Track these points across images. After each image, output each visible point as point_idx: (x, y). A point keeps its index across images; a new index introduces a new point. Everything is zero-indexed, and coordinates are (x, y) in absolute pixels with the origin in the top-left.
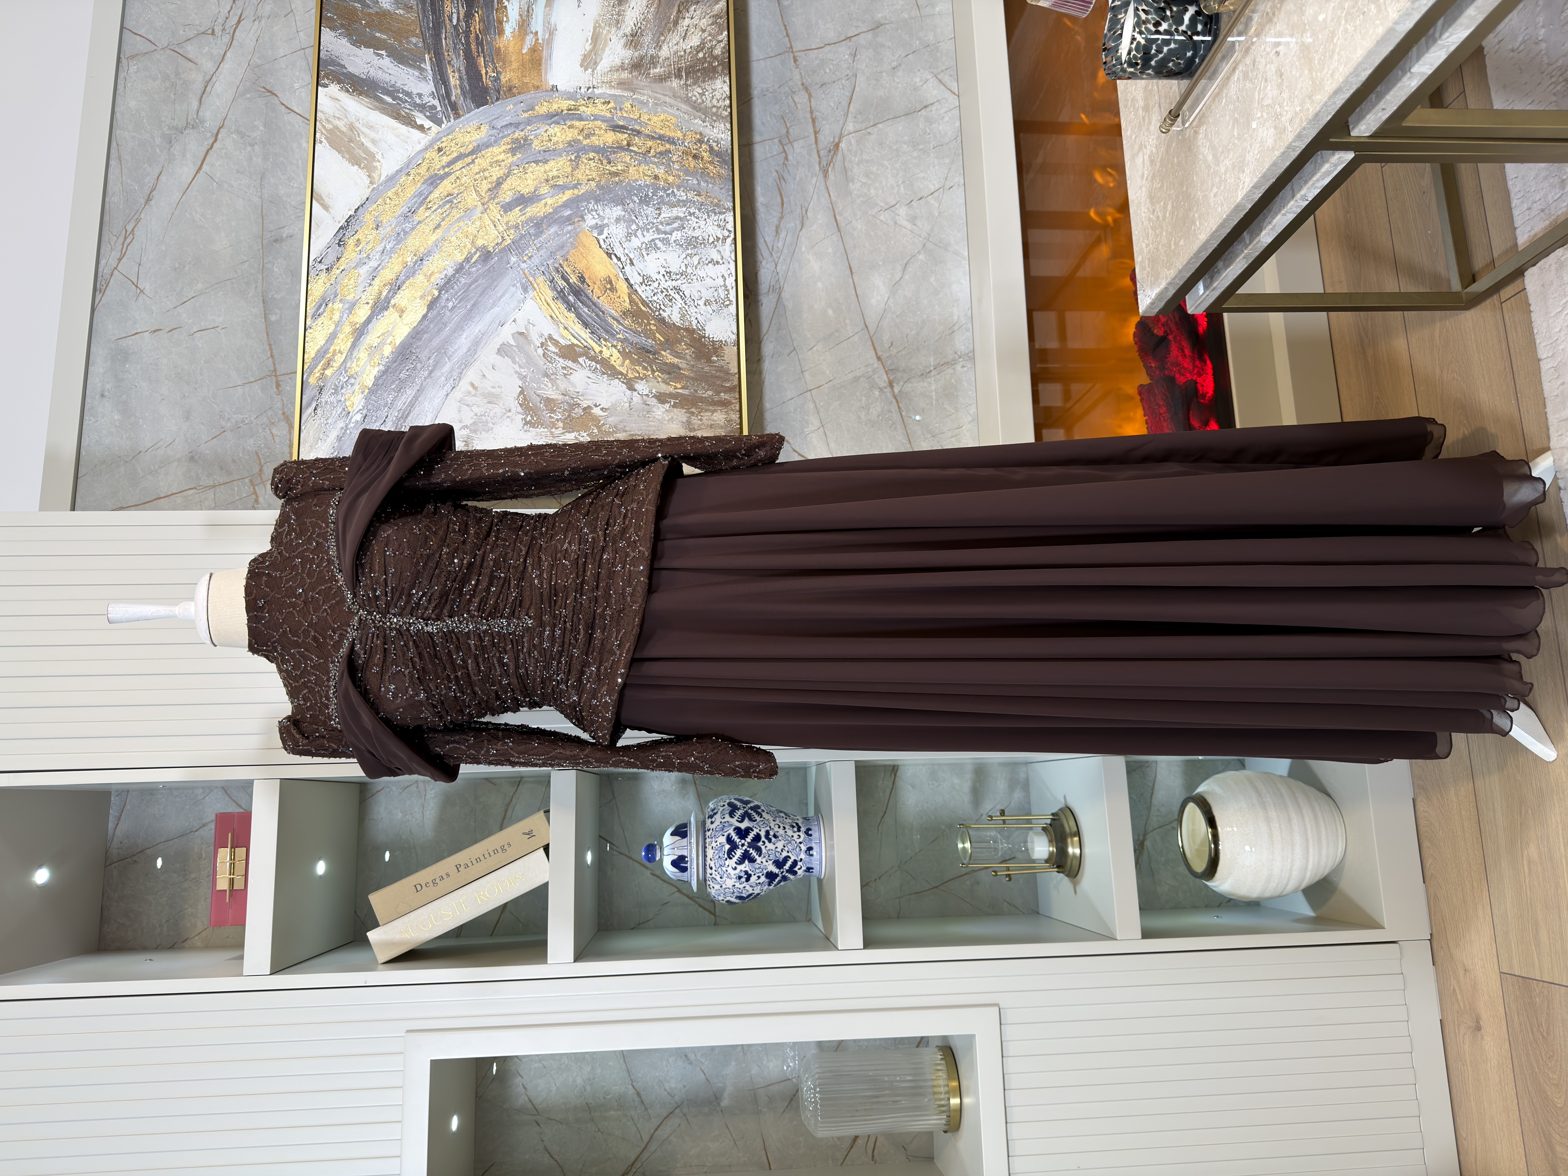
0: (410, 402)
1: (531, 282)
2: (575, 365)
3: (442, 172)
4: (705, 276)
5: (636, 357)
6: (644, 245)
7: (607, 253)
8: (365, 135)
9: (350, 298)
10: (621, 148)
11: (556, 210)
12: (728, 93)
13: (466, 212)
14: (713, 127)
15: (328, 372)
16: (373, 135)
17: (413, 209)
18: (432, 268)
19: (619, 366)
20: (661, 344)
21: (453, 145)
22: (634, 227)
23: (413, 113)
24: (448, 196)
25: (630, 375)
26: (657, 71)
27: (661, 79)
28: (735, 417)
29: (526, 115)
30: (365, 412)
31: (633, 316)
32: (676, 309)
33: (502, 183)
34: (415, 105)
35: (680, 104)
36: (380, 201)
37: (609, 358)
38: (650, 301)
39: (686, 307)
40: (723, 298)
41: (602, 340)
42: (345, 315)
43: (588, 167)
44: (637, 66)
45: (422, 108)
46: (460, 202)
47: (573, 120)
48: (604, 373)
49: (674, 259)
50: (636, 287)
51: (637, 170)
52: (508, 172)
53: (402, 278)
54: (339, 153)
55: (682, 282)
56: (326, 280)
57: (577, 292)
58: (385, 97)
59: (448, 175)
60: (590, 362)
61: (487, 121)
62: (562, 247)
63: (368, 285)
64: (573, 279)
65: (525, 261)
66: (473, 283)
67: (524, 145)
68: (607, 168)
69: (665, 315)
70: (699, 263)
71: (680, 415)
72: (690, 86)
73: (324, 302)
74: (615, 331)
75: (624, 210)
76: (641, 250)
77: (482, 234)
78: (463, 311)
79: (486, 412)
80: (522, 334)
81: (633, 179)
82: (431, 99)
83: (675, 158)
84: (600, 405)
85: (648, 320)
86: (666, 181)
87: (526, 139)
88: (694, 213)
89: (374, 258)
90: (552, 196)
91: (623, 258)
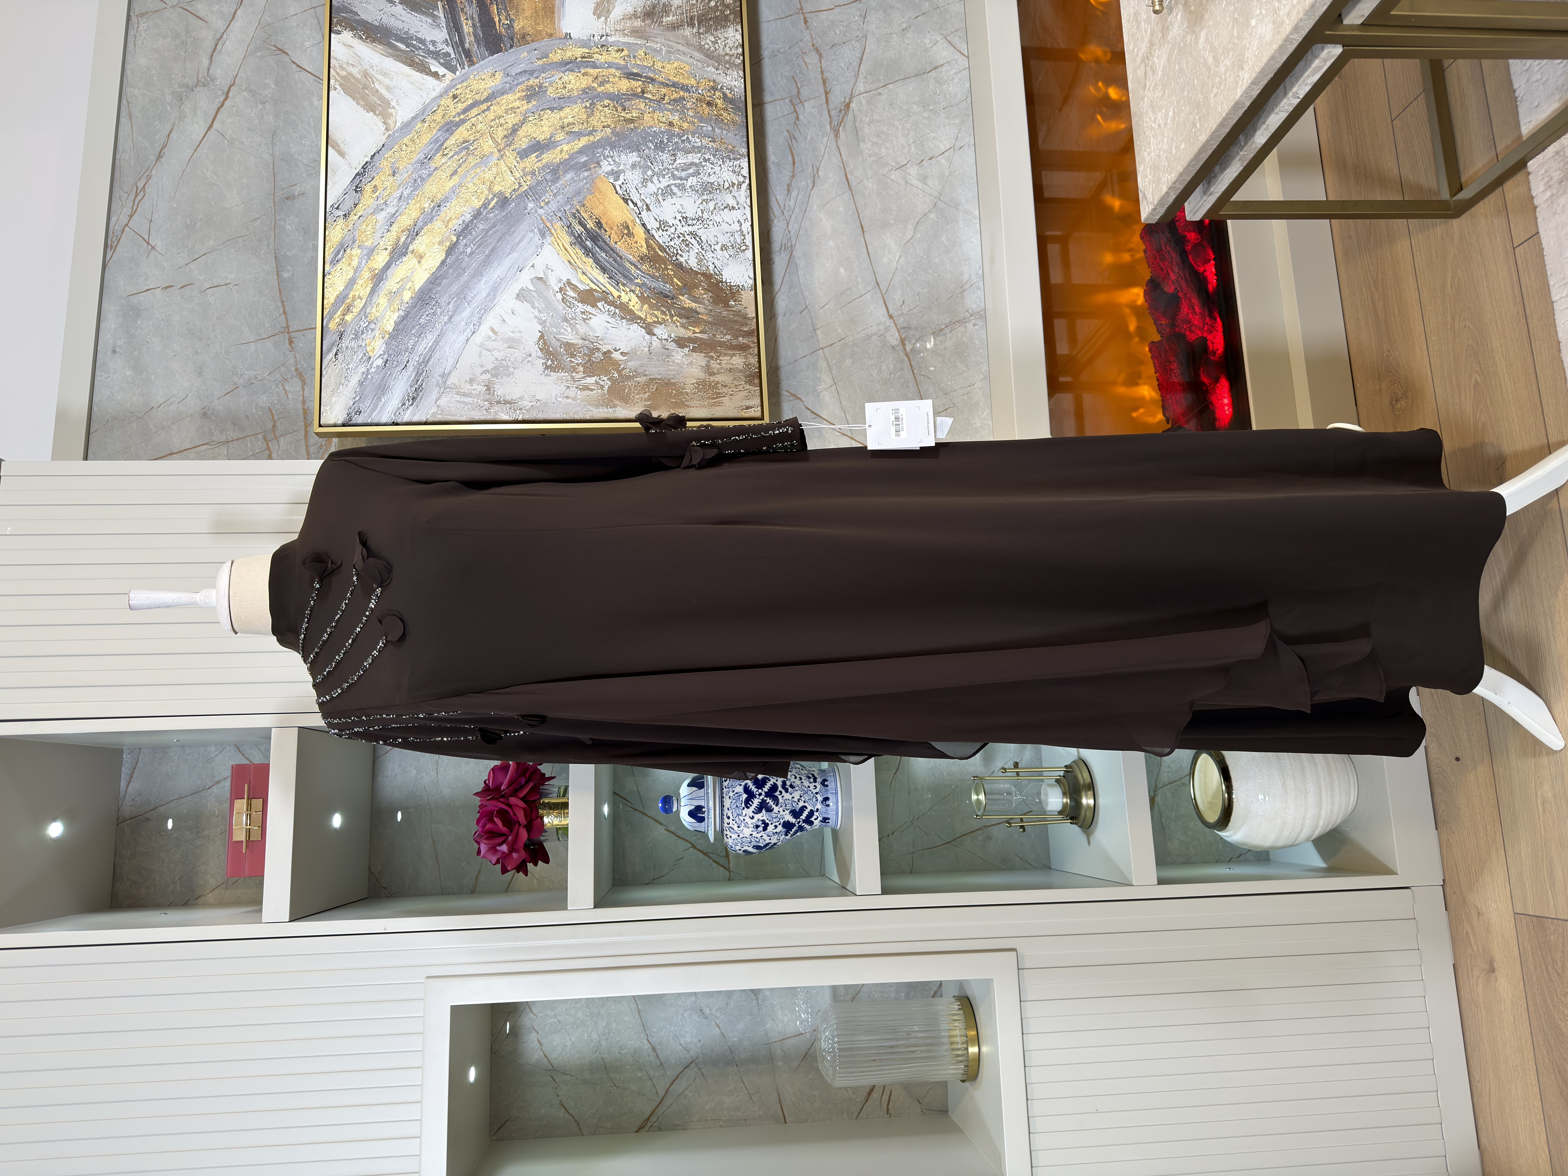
0: (431, 347)
1: (548, 228)
2: (594, 309)
3: (457, 119)
4: (721, 221)
5: (654, 302)
6: (660, 191)
7: (623, 199)
8: (380, 82)
9: (368, 244)
10: (635, 95)
11: (572, 157)
12: (740, 41)
13: (482, 158)
14: (726, 75)
15: (348, 318)
16: (387, 81)
17: (429, 156)
18: (450, 214)
19: (638, 310)
20: (679, 289)
21: (468, 92)
22: (650, 173)
23: (427, 60)
24: (464, 143)
25: (649, 320)
26: (669, 19)
27: (674, 27)
28: (754, 361)
29: (541, 62)
30: (386, 356)
31: (651, 261)
32: (693, 254)
33: (518, 130)
34: (430, 53)
35: (693, 52)
36: (396, 148)
37: (628, 303)
38: (668, 246)
39: (703, 252)
40: (739, 242)
41: (620, 285)
42: (364, 261)
43: (603, 114)
44: (650, 14)
45: (436, 55)
46: (476, 149)
47: (587, 67)
48: (623, 318)
49: (690, 205)
50: (653, 232)
51: (651, 117)
52: (524, 119)
53: (420, 224)
54: (354, 100)
55: (699, 227)
56: (344, 227)
57: (595, 238)
58: (399, 44)
59: (463, 121)
60: (609, 307)
61: (501, 68)
62: (578, 193)
63: (386, 231)
64: (590, 225)
65: (542, 207)
66: (490, 229)
67: (539, 92)
68: (622, 115)
69: (682, 260)
70: (715, 208)
71: (699, 359)
72: (703, 34)
73: (343, 248)
74: (633, 276)
75: (639, 156)
76: (657, 195)
77: (499, 180)
78: (482, 257)
79: (507, 357)
80: (540, 279)
81: (648, 125)
82: (444, 46)
83: (689, 105)
84: (619, 349)
85: (666, 266)
86: (680, 127)
87: (540, 87)
88: (709, 159)
89: (392, 204)
90: (568, 143)
91: (639, 204)
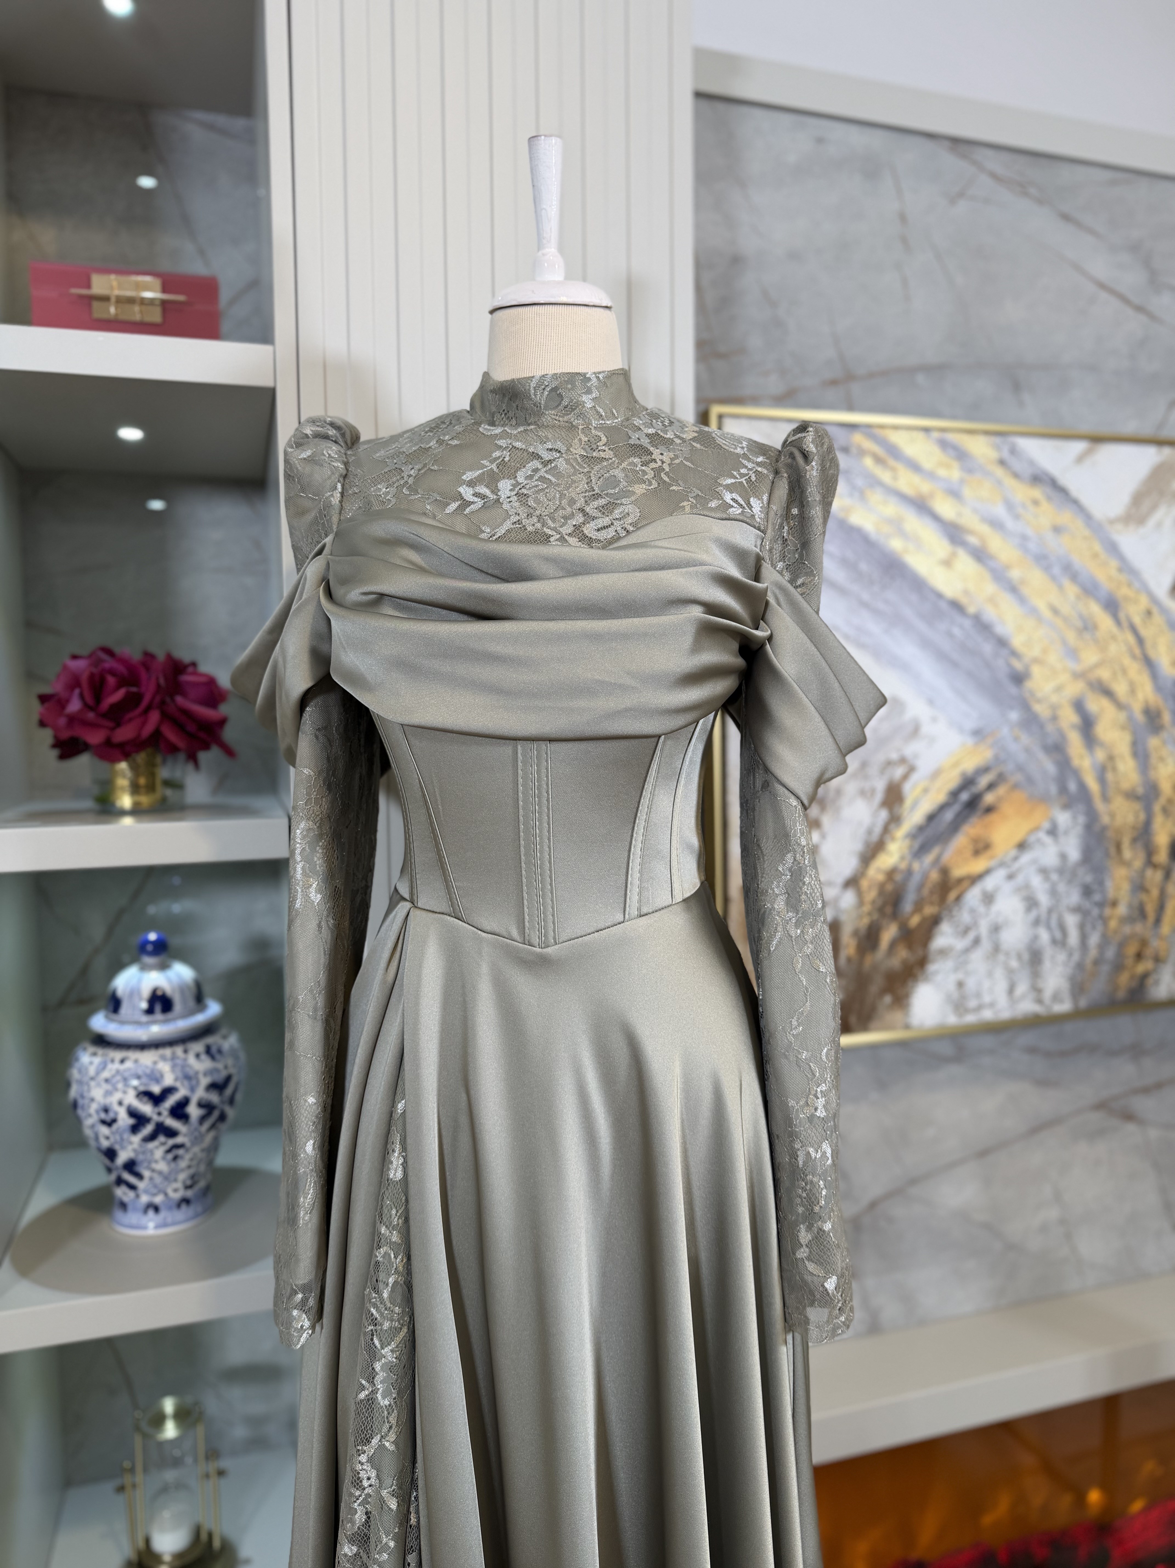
1: (985, 740)
2: (878, 805)
3: (1122, 615)
5: (888, 889)
6: (1032, 892)
7: (1022, 843)
9: (967, 492)
10: (1150, 855)
11: (1075, 772)
13: (1073, 649)
15: (868, 462)
17: (1076, 578)
18: (1003, 606)
19: (876, 867)
20: (906, 923)
22: (1054, 877)
24: (1093, 625)
25: (864, 884)
31: (941, 883)
32: (951, 941)
33: (1108, 697)
36: (1087, 532)
37: (886, 851)
38: (961, 905)
39: (954, 956)
40: (967, 1005)
41: (911, 840)
42: (943, 485)
43: (1128, 812)
46: (1086, 641)
48: (866, 845)
49: (1015, 935)
50: (979, 885)
51: (1123, 877)
52: (1121, 705)
53: (991, 564)
54: (1147, 477)
55: (986, 949)
56: (987, 458)
57: (973, 804)
59: (1118, 622)
60: (880, 825)
62: (1030, 780)
63: (982, 516)
64: (989, 798)
65: (1011, 732)
66: (984, 661)
67: (1154, 725)
68: (1126, 838)
69: (944, 926)
70: (1010, 969)
73: (961, 456)
74: (923, 858)
75: (1076, 864)
76: (1026, 888)
77: (1046, 672)
78: (947, 648)
81: (1113, 873)
83: (1137, 927)
85: (936, 903)
86: (1111, 917)
87: (1161, 727)
88: (1072, 958)
89: (1016, 525)
90: (1092, 766)
91: (1017, 865)
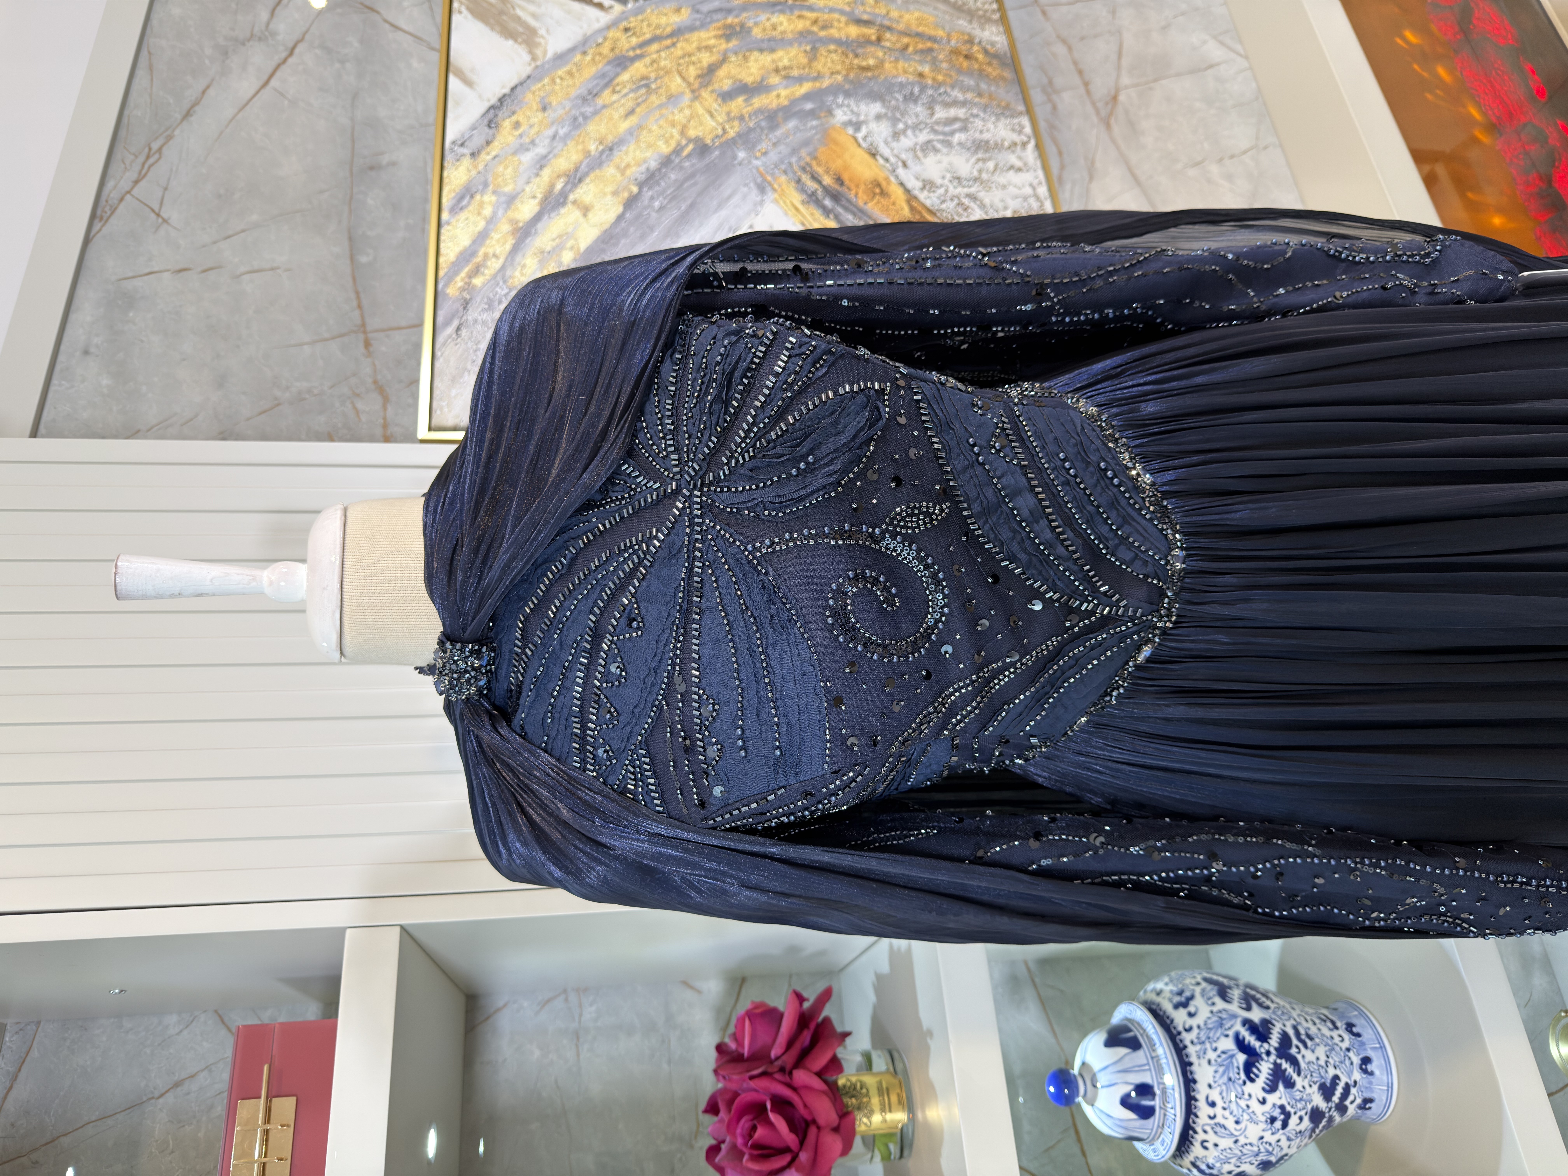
1: (769, 182)
3: (631, 54)
4: (1008, 184)
6: (918, 146)
7: (870, 153)
8: (524, 9)
9: (506, 189)
10: (869, 43)
11: (793, 103)
13: (668, 98)
14: (985, 28)
15: (475, 281)
16: (532, 8)
17: (595, 92)
18: (628, 159)
21: (645, 25)
22: (901, 126)
24: (642, 80)
33: (716, 70)
35: (936, 4)
36: (546, 80)
42: (501, 210)
43: (829, 59)
46: (659, 87)
47: (803, 9)
49: (962, 163)
50: (916, 193)
51: (894, 67)
52: (723, 59)
54: (487, 25)
55: (981, 188)
56: (470, 167)
57: (834, 195)
59: (640, 57)
62: (806, 143)
63: (533, 175)
64: (827, 180)
65: (758, 158)
66: (685, 180)
67: (740, 32)
68: (855, 61)
70: (996, 169)
73: (469, 192)
75: (885, 107)
76: (914, 151)
77: (695, 124)
78: (674, 212)
81: (891, 75)
83: (941, 57)
86: (934, 79)
87: (742, 26)
88: (978, 115)
89: (542, 144)
90: (786, 87)
91: (892, 159)
